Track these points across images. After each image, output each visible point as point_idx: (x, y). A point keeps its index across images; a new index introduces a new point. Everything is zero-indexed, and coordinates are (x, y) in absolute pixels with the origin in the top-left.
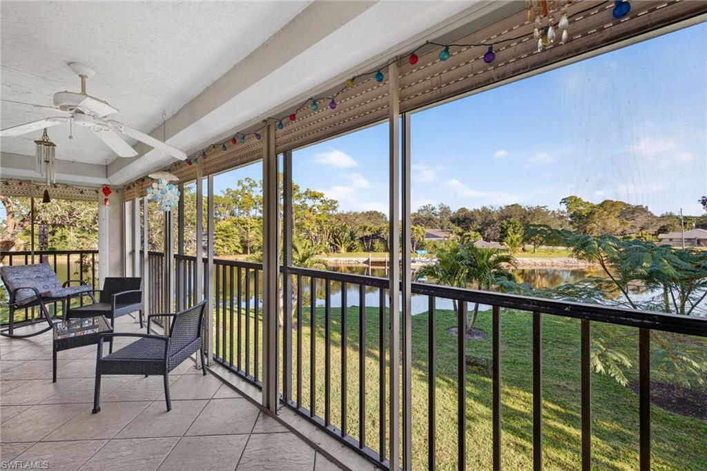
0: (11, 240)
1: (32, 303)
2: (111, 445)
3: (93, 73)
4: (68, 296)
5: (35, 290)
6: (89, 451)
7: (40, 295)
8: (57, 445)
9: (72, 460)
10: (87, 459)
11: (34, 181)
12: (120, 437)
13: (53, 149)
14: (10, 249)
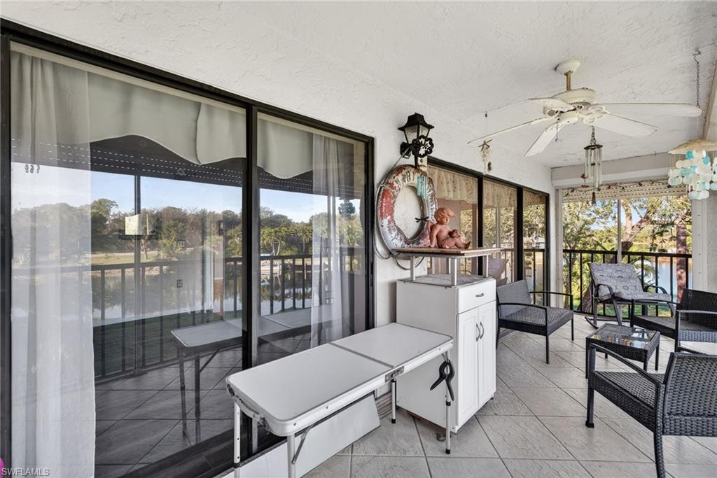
0: (630, 240)
1: (609, 301)
2: (572, 465)
3: (578, 64)
4: (633, 300)
5: (610, 288)
6: (553, 453)
7: (614, 294)
8: (542, 428)
9: (538, 448)
10: (546, 458)
11: (620, 184)
12: (584, 465)
13: (600, 151)
14: (628, 249)
